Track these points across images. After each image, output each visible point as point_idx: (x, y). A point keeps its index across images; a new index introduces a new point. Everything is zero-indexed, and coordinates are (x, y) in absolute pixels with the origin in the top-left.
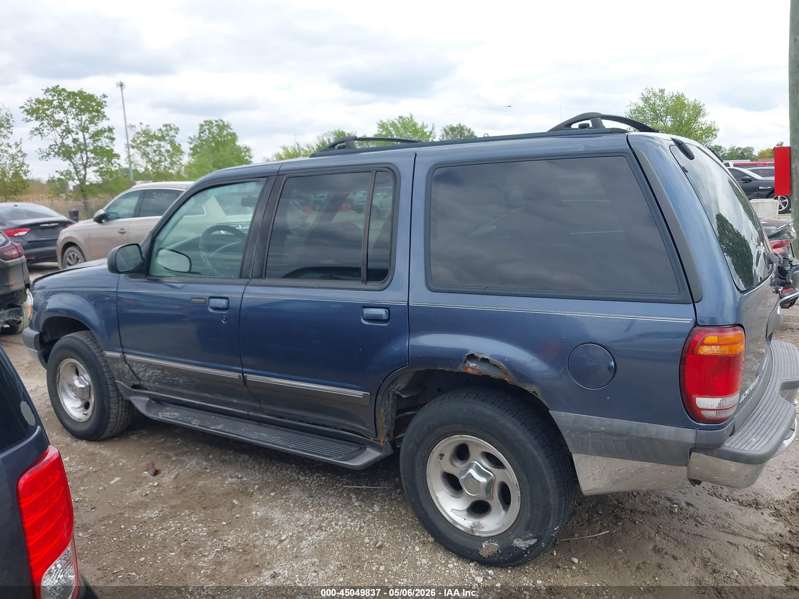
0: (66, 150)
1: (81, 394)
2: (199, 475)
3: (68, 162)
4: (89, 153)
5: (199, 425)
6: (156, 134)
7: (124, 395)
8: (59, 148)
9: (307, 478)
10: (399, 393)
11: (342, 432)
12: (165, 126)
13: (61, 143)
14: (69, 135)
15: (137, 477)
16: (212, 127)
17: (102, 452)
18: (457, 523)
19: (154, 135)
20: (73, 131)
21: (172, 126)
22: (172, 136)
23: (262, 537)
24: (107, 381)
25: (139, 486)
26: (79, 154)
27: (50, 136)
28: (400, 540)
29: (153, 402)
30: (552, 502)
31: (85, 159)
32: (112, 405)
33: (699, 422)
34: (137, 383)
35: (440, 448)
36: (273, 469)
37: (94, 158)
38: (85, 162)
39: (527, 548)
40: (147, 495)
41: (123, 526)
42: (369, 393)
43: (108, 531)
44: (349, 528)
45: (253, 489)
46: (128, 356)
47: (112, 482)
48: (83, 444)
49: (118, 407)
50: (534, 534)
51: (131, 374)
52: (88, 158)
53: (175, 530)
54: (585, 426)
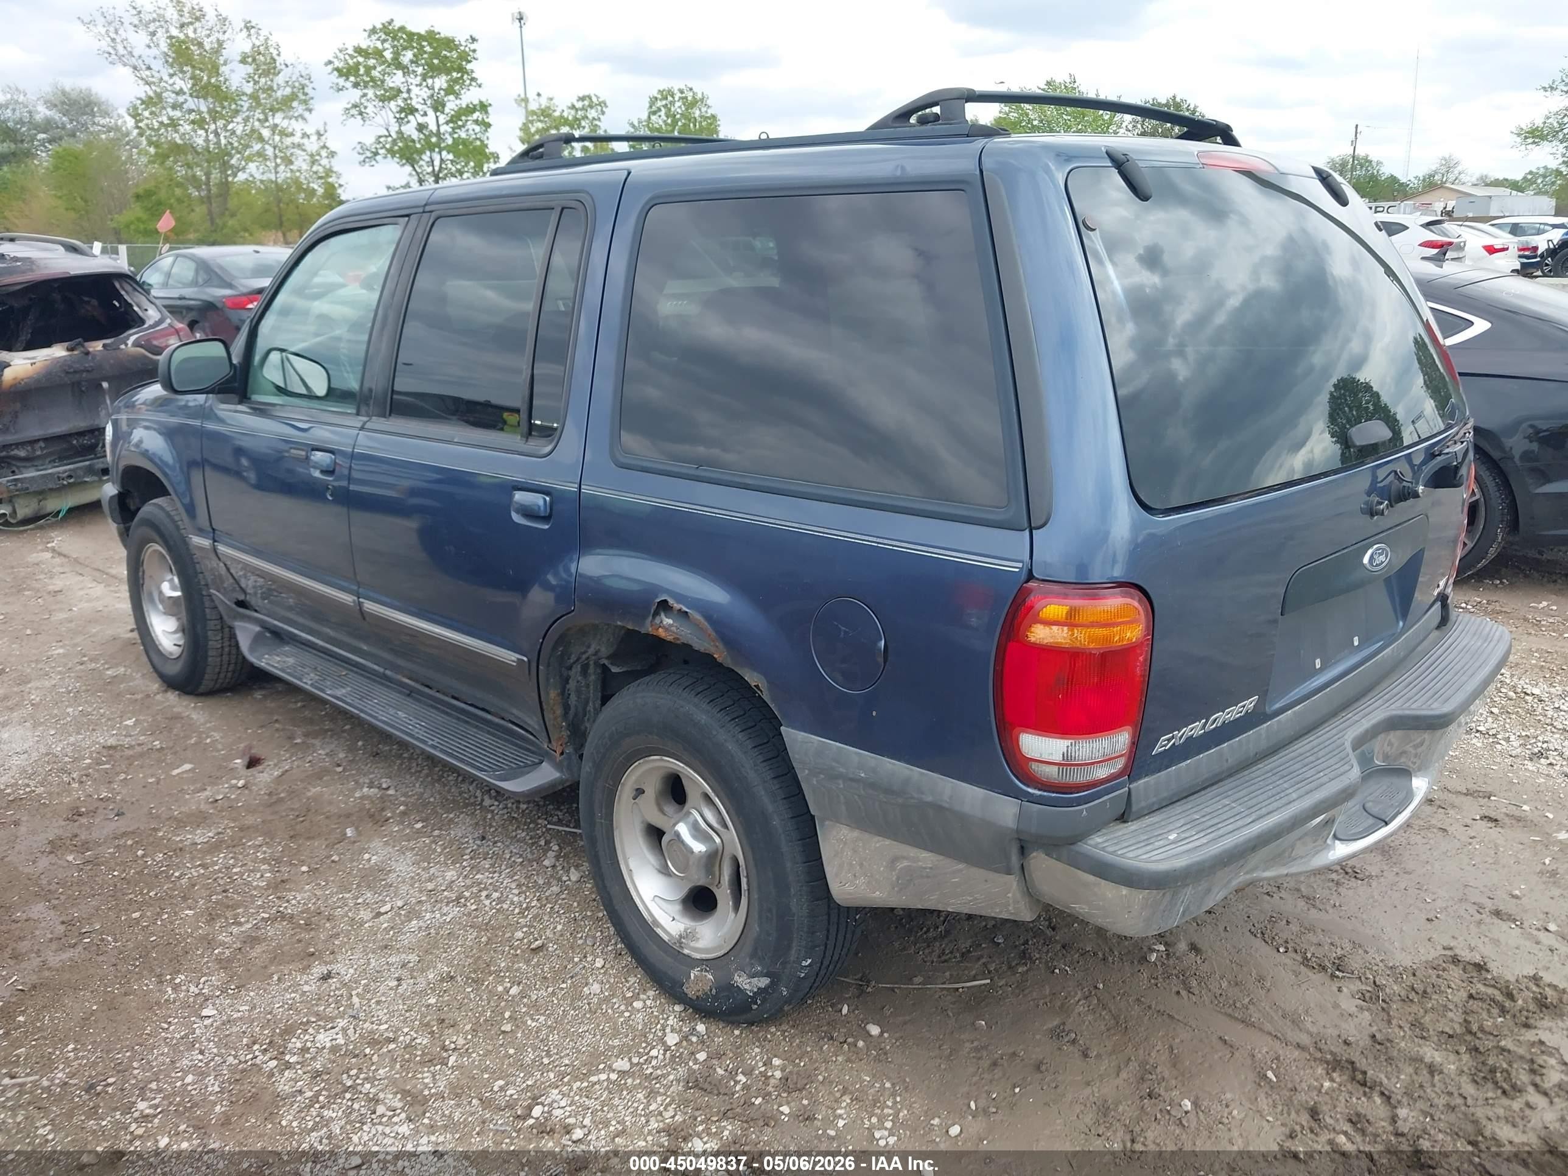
0: (407, 146)
1: (171, 607)
2: (319, 775)
3: (408, 169)
4: (444, 153)
5: (312, 685)
6: (565, 114)
7: (225, 617)
8: (394, 142)
9: (496, 803)
10: (606, 662)
11: (510, 725)
12: (582, 99)
13: (397, 132)
14: (411, 117)
15: (220, 767)
16: (673, 103)
17: (194, 716)
18: (659, 925)
19: (562, 117)
20: (417, 110)
21: (594, 99)
22: (594, 119)
23: (351, 903)
24: (201, 590)
25: (213, 784)
26: (428, 153)
27: (379, 119)
28: (580, 942)
29: (268, 635)
30: (794, 910)
31: (437, 163)
32: (210, 633)
33: (1028, 786)
34: (241, 597)
35: (633, 778)
36: (450, 778)
37: (452, 161)
38: (437, 169)
39: (755, 993)
40: (217, 801)
41: (140, 853)
42: (525, 659)
43: (115, 858)
44: (505, 906)
45: (393, 812)
46: (221, 548)
47: (175, 772)
48: (172, 697)
49: (222, 638)
50: (763, 968)
51: (231, 580)
52: (442, 160)
53: (220, 871)
54: (834, 764)
